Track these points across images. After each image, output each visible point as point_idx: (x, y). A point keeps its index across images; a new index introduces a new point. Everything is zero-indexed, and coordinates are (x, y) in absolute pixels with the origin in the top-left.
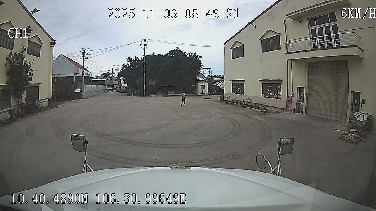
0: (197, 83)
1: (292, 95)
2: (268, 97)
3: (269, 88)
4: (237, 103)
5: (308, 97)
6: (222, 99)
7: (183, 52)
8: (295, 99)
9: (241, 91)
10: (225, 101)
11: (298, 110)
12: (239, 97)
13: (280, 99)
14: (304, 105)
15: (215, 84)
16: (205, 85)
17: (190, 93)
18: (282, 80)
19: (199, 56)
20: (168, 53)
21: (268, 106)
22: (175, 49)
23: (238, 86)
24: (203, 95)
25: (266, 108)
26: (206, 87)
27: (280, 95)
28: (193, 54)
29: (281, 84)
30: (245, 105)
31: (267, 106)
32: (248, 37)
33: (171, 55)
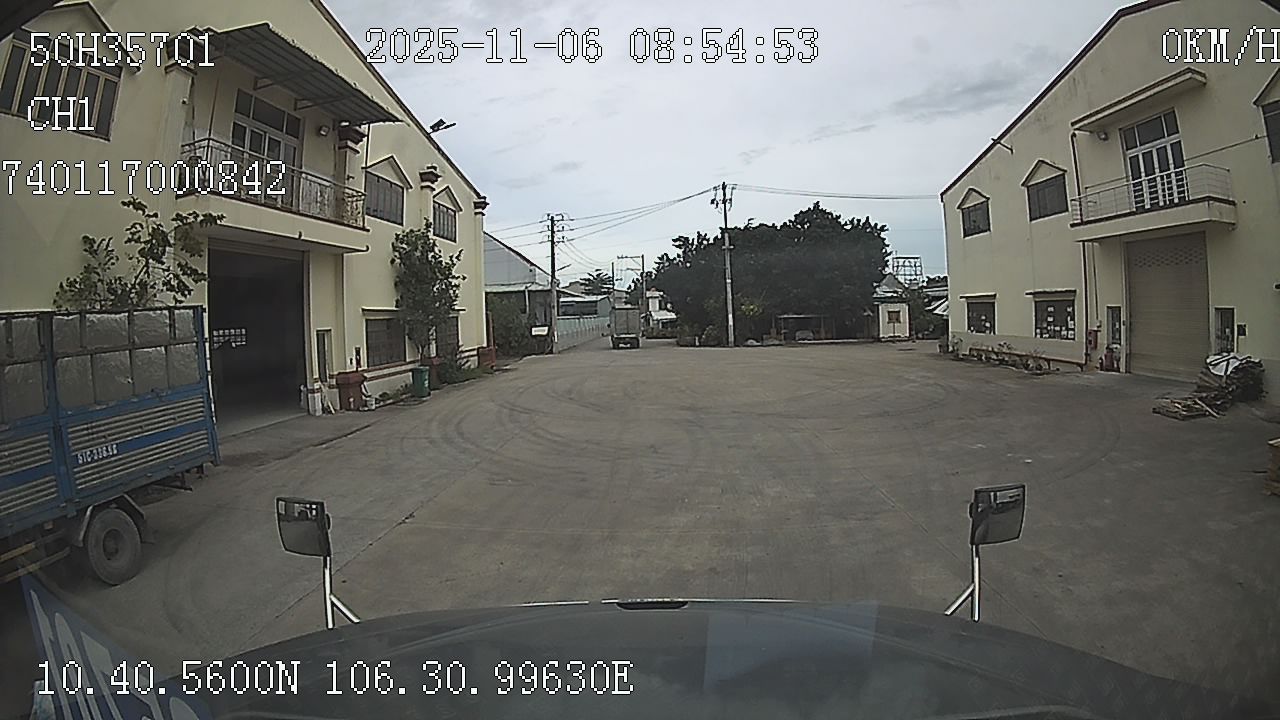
0: (878, 306)
1: (1096, 329)
2: (1047, 336)
3: (1050, 314)
4: (978, 357)
5: (1130, 330)
6: (944, 347)
7: (832, 215)
8: (1103, 339)
9: (988, 325)
10: (950, 353)
11: (1110, 365)
12: (984, 341)
13: (1074, 339)
14: (1122, 349)
15: (930, 305)
16: (899, 312)
17: (858, 335)
18: (1075, 291)
19: (878, 227)
20: (790, 221)
21: (1048, 361)
22: (809, 209)
23: (981, 311)
24: (894, 340)
25: (1045, 365)
26: (905, 316)
27: (1073, 330)
28: (863, 221)
29: (1074, 301)
30: (997, 362)
31: (1046, 359)
32: (998, 178)
33: (799, 226)
